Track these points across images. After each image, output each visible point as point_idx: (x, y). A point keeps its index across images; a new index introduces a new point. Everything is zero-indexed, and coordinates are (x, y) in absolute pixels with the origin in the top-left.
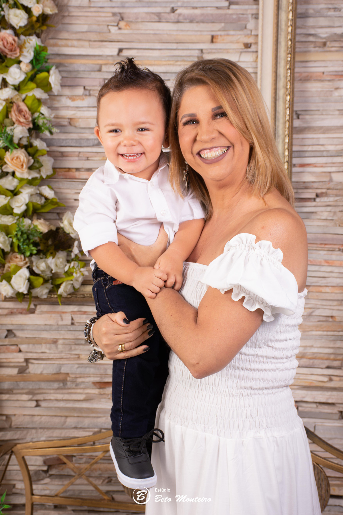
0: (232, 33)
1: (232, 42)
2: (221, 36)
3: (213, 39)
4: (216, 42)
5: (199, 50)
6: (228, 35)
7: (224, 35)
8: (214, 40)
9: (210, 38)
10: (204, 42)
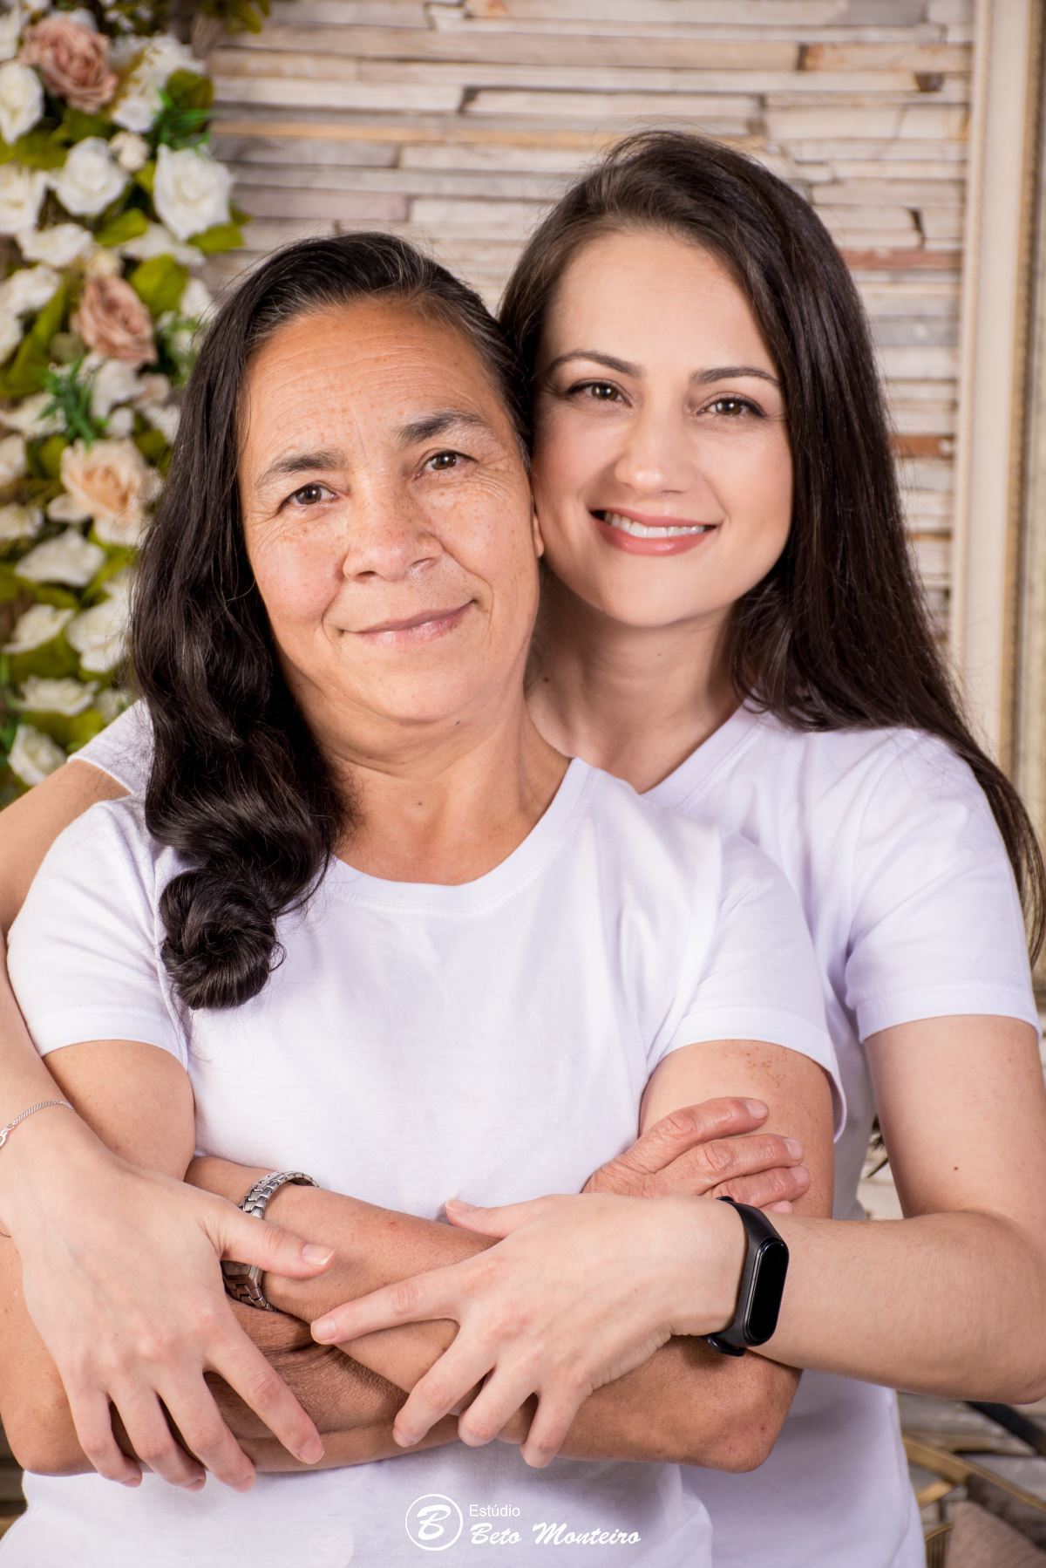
0: (873, 35)
1: (871, 69)
2: (834, 46)
3: (804, 58)
4: (814, 69)
5: (750, 95)
6: (859, 44)
7: (847, 44)
8: (809, 62)
9: (791, 53)
10: (769, 68)
